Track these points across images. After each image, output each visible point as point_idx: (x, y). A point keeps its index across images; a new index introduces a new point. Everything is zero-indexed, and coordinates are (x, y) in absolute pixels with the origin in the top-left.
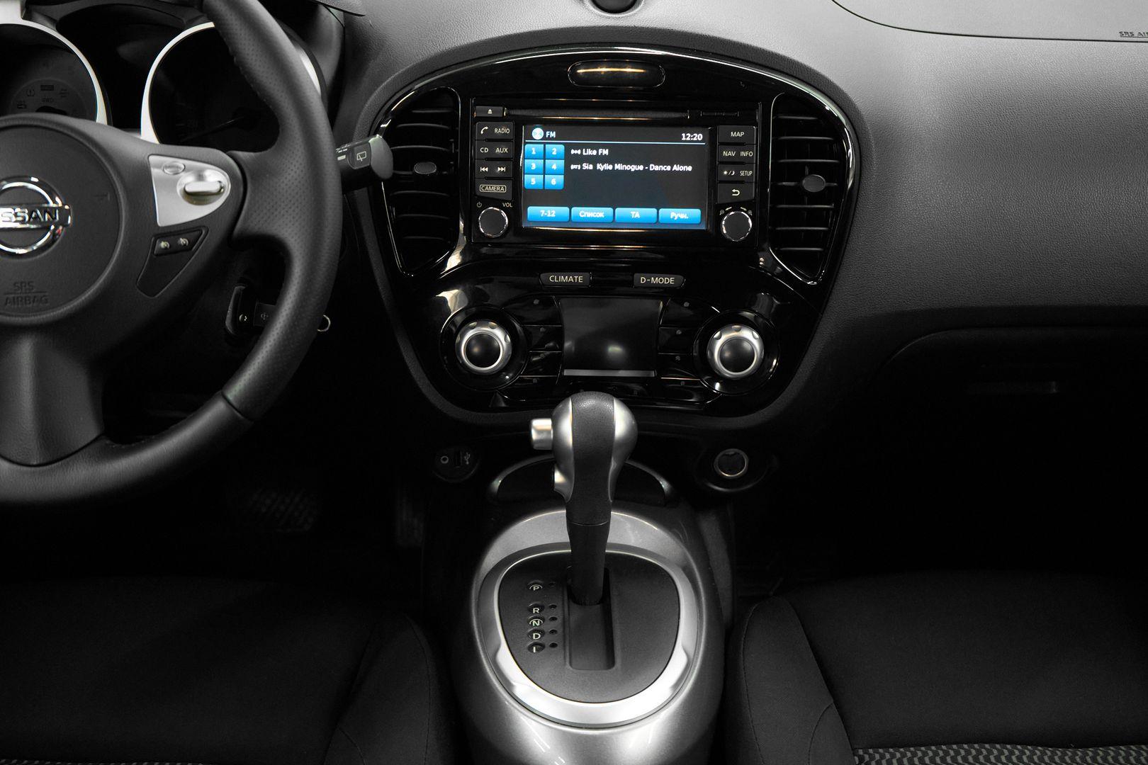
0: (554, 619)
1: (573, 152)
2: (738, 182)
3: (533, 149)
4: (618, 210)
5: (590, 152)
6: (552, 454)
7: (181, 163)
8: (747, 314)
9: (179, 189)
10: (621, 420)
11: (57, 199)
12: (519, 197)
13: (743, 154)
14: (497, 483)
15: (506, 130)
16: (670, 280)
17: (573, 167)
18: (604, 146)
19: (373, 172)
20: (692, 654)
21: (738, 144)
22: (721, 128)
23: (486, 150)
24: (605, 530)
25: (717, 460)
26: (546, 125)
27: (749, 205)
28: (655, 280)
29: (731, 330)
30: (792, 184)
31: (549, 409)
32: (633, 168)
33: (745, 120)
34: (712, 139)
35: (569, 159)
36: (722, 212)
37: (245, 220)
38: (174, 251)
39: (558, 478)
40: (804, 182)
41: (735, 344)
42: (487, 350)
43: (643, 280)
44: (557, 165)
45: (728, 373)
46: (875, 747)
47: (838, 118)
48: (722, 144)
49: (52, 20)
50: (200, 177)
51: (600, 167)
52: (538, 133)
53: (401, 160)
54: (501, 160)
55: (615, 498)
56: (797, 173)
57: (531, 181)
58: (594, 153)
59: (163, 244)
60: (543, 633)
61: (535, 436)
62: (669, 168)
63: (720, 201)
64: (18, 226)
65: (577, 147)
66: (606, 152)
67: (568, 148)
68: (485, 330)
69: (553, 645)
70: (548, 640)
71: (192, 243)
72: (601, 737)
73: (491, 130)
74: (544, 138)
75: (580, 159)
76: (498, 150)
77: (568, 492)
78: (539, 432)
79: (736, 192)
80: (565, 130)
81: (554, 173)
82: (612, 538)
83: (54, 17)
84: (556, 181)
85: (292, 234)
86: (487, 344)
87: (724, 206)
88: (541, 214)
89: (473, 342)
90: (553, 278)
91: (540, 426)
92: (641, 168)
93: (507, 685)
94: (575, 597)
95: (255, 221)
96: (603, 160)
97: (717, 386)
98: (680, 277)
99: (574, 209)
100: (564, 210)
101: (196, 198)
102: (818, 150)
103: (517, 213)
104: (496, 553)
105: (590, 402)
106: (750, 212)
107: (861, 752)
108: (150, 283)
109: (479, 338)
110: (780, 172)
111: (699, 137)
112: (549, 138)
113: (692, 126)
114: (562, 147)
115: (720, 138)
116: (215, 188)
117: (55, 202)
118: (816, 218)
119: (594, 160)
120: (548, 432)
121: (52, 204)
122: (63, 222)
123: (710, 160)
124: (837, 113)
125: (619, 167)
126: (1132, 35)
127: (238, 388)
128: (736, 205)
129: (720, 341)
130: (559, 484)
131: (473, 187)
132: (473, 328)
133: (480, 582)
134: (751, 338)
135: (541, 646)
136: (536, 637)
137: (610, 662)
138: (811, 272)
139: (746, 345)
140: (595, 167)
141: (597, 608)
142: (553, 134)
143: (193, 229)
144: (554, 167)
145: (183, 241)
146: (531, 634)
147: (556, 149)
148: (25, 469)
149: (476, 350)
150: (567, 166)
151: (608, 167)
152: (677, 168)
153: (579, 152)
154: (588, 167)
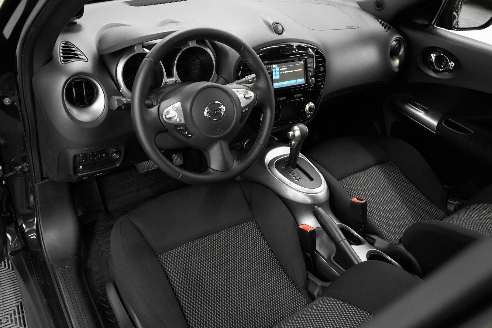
0: (294, 174)
2: (311, 71)
3: (274, 70)
4: (289, 81)
5: (284, 69)
8: (310, 99)
12: (273, 82)
13: (312, 65)
15: (270, 66)
18: (286, 67)
21: (310, 63)
22: (307, 60)
26: (275, 63)
28: (297, 96)
29: (309, 104)
30: (318, 70)
31: (291, 129)
34: (305, 62)
35: (280, 71)
36: (309, 79)
38: (246, 111)
40: (320, 69)
41: (310, 107)
43: (295, 96)
44: (278, 73)
45: (310, 113)
48: (308, 63)
50: (247, 93)
54: (269, 74)
56: (319, 67)
57: (274, 78)
59: (243, 111)
61: (291, 136)
63: (308, 76)
66: (286, 68)
67: (280, 68)
70: (298, 178)
71: (249, 109)
72: (315, 195)
73: (267, 67)
74: (275, 67)
76: (269, 71)
77: (295, 146)
79: (311, 74)
80: (279, 64)
81: (278, 75)
84: (278, 77)
88: (276, 85)
90: (279, 99)
91: (291, 133)
92: (293, 71)
96: (286, 70)
98: (301, 94)
99: (282, 82)
101: (247, 98)
107: (339, 181)
108: (241, 122)
110: (317, 68)
111: (303, 62)
113: (301, 60)
114: (279, 69)
116: (251, 96)
118: (322, 77)
119: (284, 71)
120: (293, 134)
123: (305, 67)
125: (289, 71)
126: (353, 27)
127: (261, 141)
128: (311, 76)
129: (307, 107)
130: (294, 144)
134: (312, 104)
136: (295, 178)
142: (277, 66)
143: (249, 106)
145: (247, 109)
147: (278, 69)
150: (280, 73)
151: (287, 72)
152: (299, 70)
153: (282, 69)
154: (283, 72)
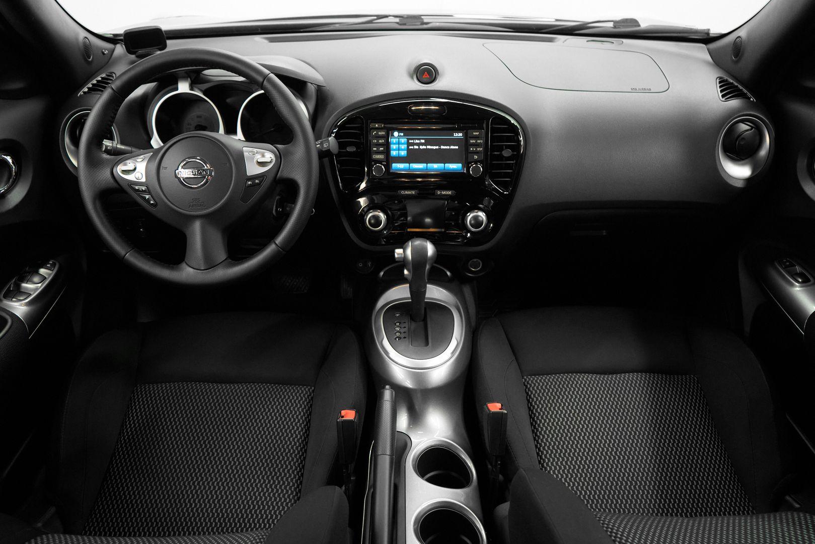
0: (405, 327)
1: (410, 141)
2: (476, 153)
3: (394, 141)
4: (429, 164)
5: (417, 141)
6: (403, 263)
7: (255, 150)
8: (481, 206)
9: (255, 161)
10: (430, 249)
11: (208, 165)
12: (389, 160)
13: (479, 141)
14: (382, 273)
15: (384, 133)
16: (450, 193)
17: (410, 147)
18: (423, 139)
19: (331, 152)
20: (459, 341)
21: (476, 137)
22: (469, 131)
23: (376, 141)
24: (425, 292)
25: (469, 264)
26: (399, 130)
27: (481, 162)
28: (444, 193)
29: (474, 212)
30: (498, 153)
31: (402, 244)
32: (434, 147)
33: (480, 128)
34: (466, 135)
35: (409, 144)
36: (470, 165)
37: (281, 173)
38: (254, 185)
39: (406, 272)
40: (503, 152)
41: (476, 218)
42: (377, 221)
43: (439, 193)
44: (404, 147)
45: (473, 230)
46: (531, 375)
47: (516, 126)
48: (470, 137)
49: (201, 90)
50: (263, 156)
51: (421, 147)
52: (396, 134)
53: (341, 145)
54: (381, 145)
55: (428, 279)
56: (501, 149)
57: (394, 153)
58: (419, 141)
59: (249, 183)
60: (400, 333)
61: (396, 256)
62: (448, 147)
63: (469, 161)
64: (193, 176)
65: (412, 139)
66: (423, 141)
67: (408, 140)
68: (376, 213)
69: (405, 338)
70: (403, 336)
71: (261, 182)
72: (424, 372)
73: (377, 133)
74: (399, 136)
75: (413, 144)
76: (380, 141)
77: (410, 278)
78: (398, 254)
79: (476, 157)
80: (407, 132)
81: (402, 150)
82: (427, 295)
83: (202, 89)
84: (403, 153)
85: (300, 178)
86: (377, 218)
87: (471, 163)
88: (399, 167)
89: (372, 218)
90: (403, 192)
91: (398, 252)
92: (437, 147)
93: (387, 353)
94: (413, 319)
95: (285, 173)
96: (422, 144)
97: (469, 235)
98: (454, 191)
99: (411, 164)
100: (407, 165)
101: (262, 164)
102: (509, 139)
103: (388, 166)
104: (381, 302)
105: (418, 242)
106: (481, 165)
107: (525, 377)
108: (244, 199)
109: (373, 216)
110: (494, 148)
111: (461, 134)
112: (401, 136)
113: (458, 130)
114: (406, 139)
115: (469, 135)
116: (269, 160)
117: (207, 167)
118: (508, 166)
119: (419, 144)
120: (402, 254)
121: (206, 168)
122: (210, 175)
123: (465, 144)
124: (516, 124)
125: (429, 147)
126: (636, 89)
127: (280, 239)
128: (476, 162)
129: (470, 216)
130: (406, 275)
131: (371, 156)
132: (371, 213)
133: (376, 313)
134: (482, 215)
135: (400, 338)
136: (398, 334)
137: (427, 344)
138: (506, 189)
139: (480, 218)
140: (419, 147)
141: (422, 323)
142: (402, 134)
143: (261, 176)
144: (403, 147)
145: (257, 181)
146: (396, 333)
147: (404, 140)
148: (199, 271)
149: (373, 221)
150: (408, 147)
151: (424, 147)
152: (452, 147)
153: (412, 141)
154: (416, 147)
